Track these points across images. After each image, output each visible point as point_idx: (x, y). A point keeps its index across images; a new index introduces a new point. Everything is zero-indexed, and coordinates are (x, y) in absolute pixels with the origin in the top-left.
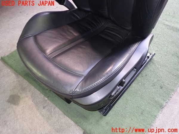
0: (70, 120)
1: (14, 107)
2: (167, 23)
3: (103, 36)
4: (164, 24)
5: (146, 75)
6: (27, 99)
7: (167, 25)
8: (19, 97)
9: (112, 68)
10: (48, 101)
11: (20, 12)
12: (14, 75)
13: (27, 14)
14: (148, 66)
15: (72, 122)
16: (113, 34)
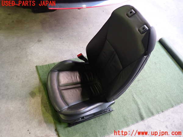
0: (52, 120)
1: (31, 98)
2: (135, 96)
3: (91, 88)
4: (133, 96)
5: (101, 119)
6: (39, 97)
7: (134, 97)
8: (35, 94)
9: (84, 109)
10: (48, 105)
11: (60, 38)
12: (38, 80)
13: (63, 42)
14: (106, 115)
15: (53, 122)
16: (96, 89)
